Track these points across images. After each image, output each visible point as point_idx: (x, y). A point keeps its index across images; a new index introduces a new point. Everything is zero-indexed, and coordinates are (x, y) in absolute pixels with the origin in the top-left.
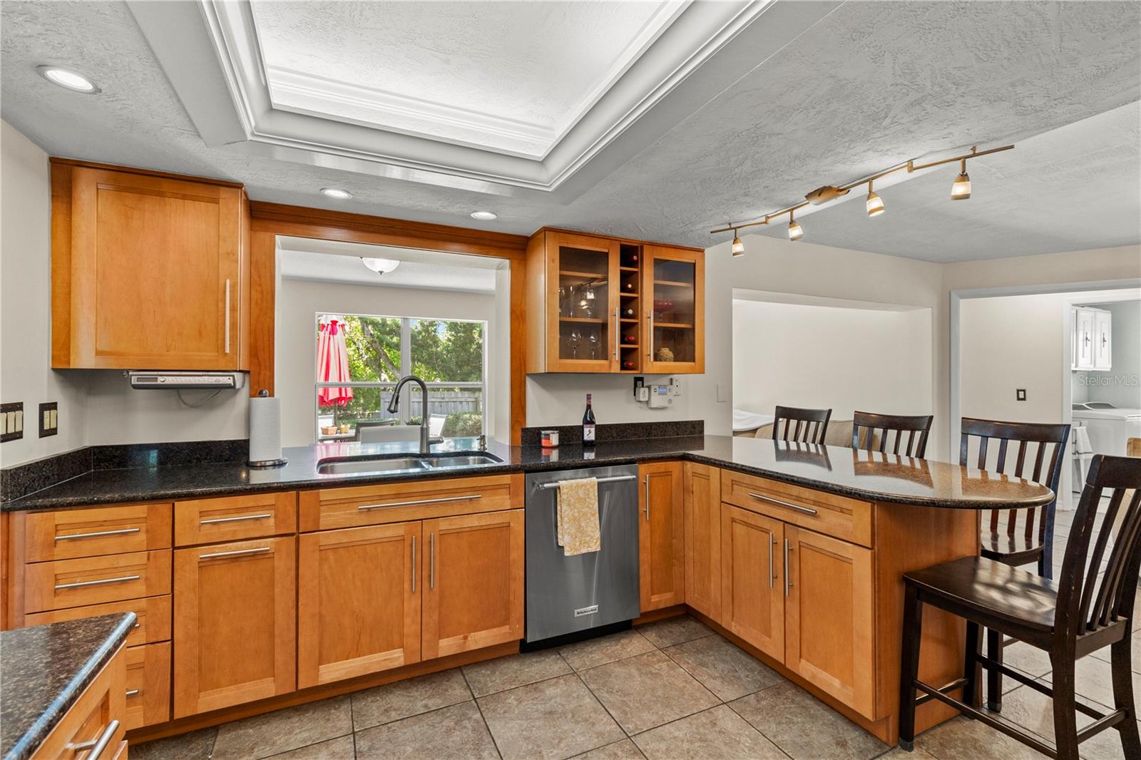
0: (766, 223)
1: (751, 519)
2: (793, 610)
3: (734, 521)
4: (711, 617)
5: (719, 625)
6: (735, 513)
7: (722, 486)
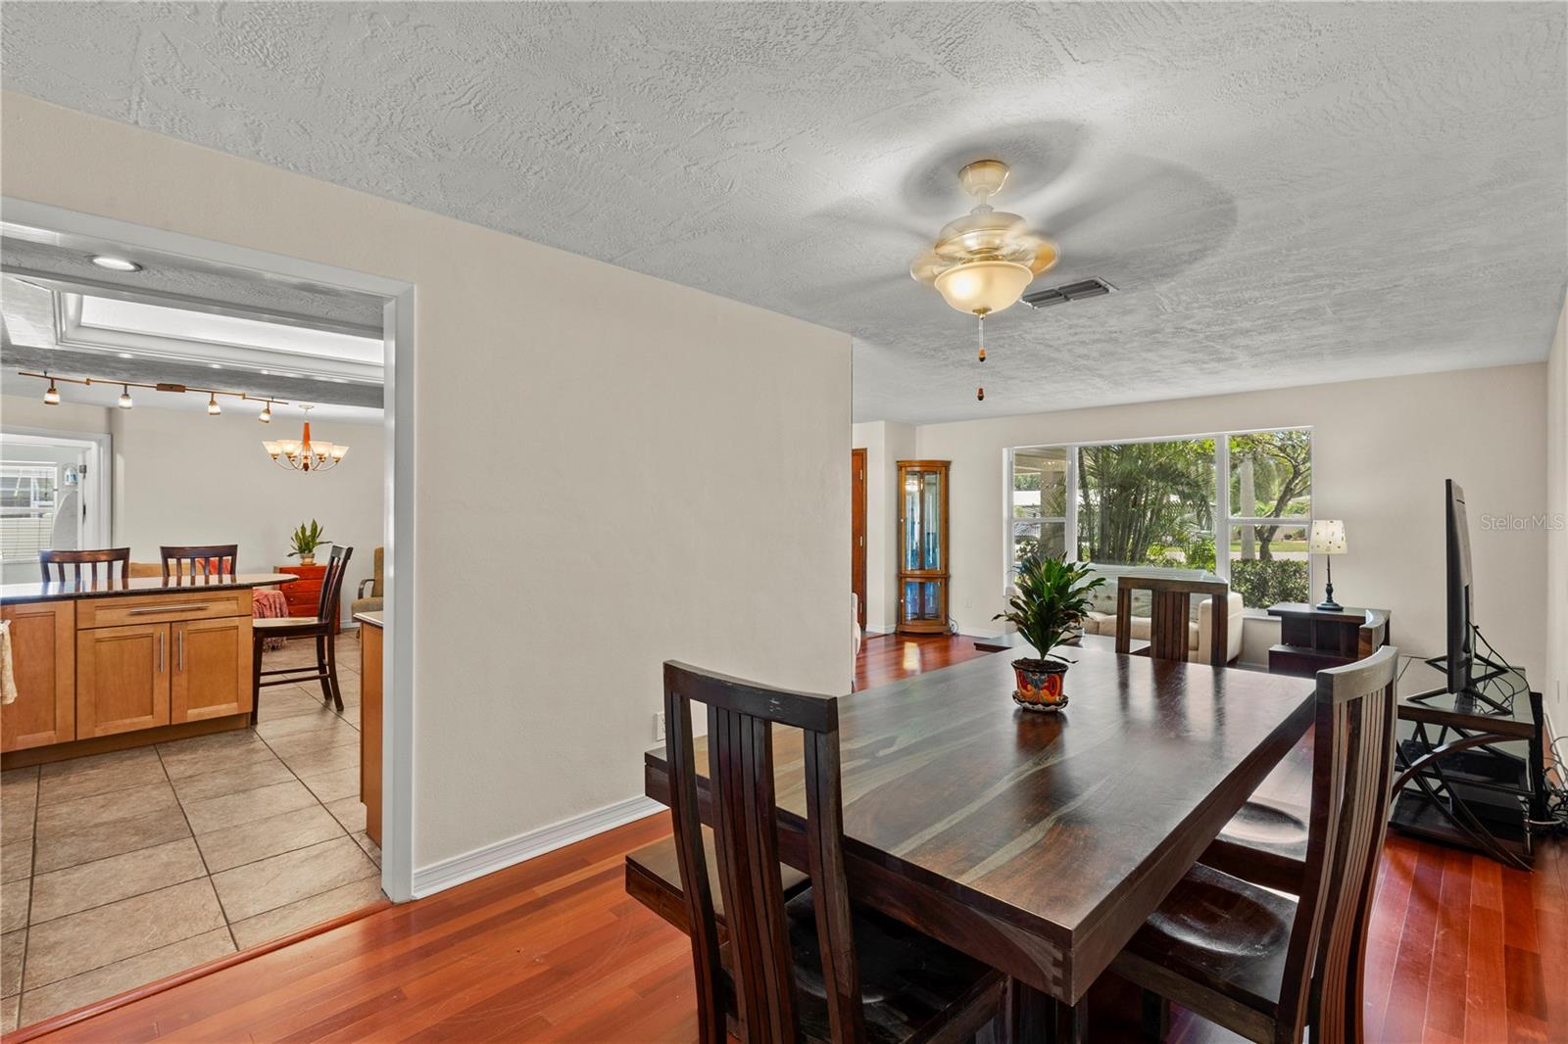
0: (88, 384)
1: (127, 631)
2: (181, 681)
3: (99, 641)
4: (55, 742)
5: (72, 742)
6: (101, 634)
7: (79, 616)
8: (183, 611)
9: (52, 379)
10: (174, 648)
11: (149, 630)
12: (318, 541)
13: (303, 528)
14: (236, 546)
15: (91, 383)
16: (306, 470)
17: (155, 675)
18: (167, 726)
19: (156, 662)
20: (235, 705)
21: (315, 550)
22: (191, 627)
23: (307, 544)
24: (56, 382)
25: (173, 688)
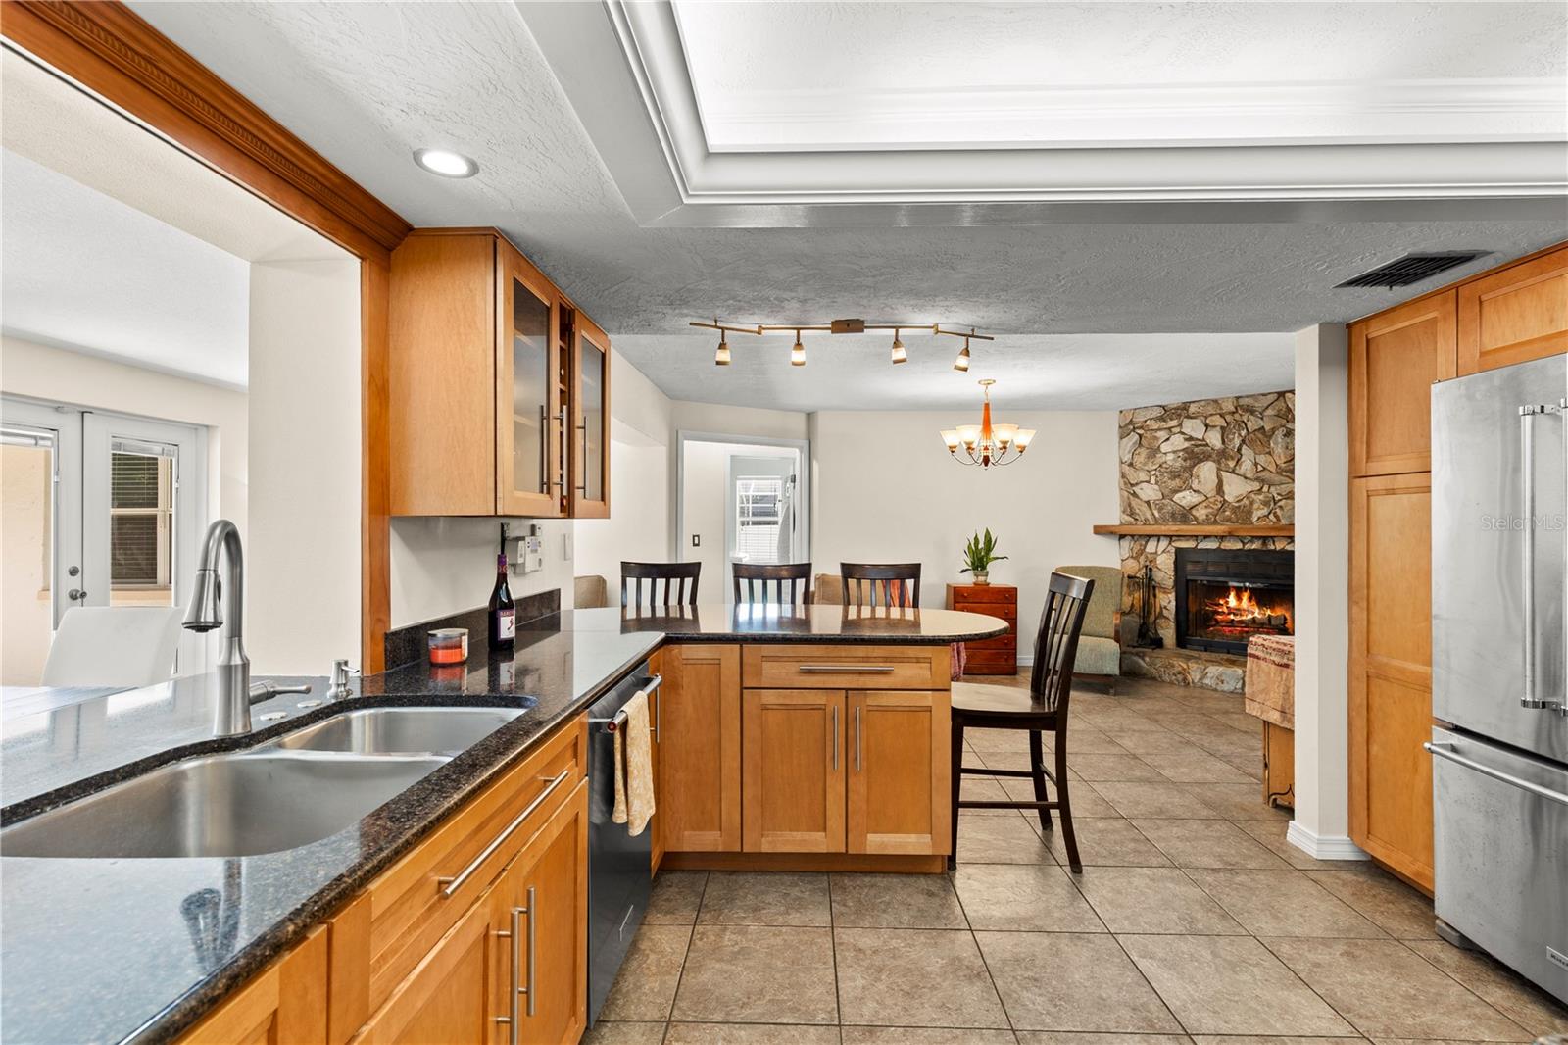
0: (759, 333)
1: (796, 698)
2: (859, 785)
3: (765, 708)
4: (720, 849)
5: (738, 853)
6: (770, 697)
7: (745, 668)
8: (861, 673)
9: (723, 329)
10: (851, 733)
11: (819, 699)
12: (992, 554)
13: (976, 539)
14: (920, 564)
15: (763, 332)
16: (986, 465)
17: (828, 770)
18: (840, 854)
19: (829, 749)
20: (927, 838)
21: (990, 567)
22: (873, 700)
23: (981, 559)
24: (726, 331)
25: (850, 794)
